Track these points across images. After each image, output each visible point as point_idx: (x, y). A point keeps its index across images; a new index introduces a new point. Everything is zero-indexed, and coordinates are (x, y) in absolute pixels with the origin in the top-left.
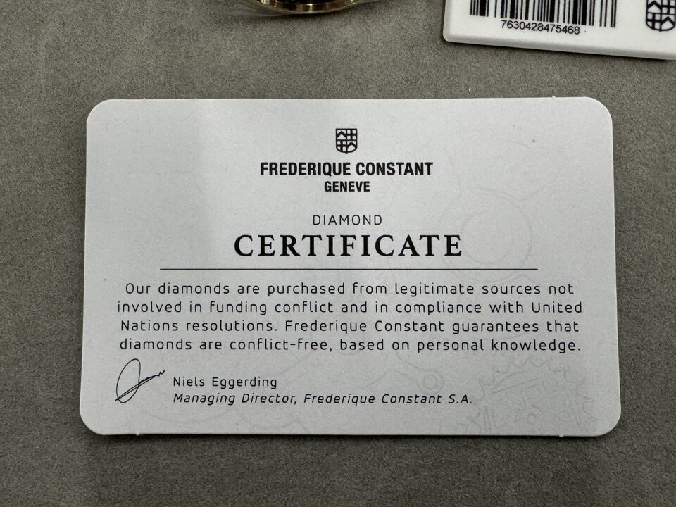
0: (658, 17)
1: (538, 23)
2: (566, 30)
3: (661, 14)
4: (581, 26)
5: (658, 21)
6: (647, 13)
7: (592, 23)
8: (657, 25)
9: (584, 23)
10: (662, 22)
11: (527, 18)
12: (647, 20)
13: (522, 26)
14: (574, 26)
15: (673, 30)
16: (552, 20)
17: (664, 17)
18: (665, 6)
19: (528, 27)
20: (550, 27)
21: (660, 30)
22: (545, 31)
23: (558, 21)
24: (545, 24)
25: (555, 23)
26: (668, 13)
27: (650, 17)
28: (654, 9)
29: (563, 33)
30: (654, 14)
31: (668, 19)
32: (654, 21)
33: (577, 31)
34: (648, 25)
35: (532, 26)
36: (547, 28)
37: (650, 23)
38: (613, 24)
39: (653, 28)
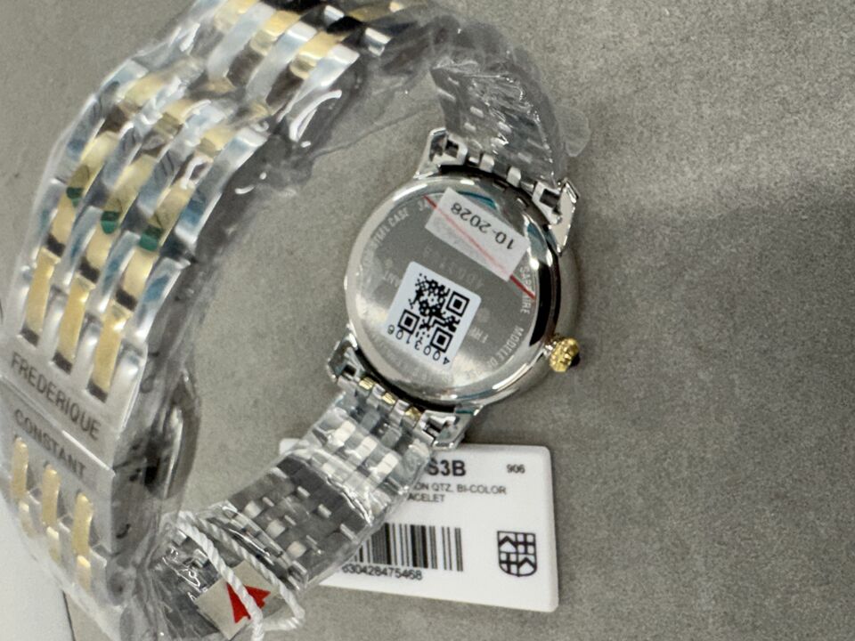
0: (513, 558)
1: (375, 565)
2: (406, 574)
3: (517, 553)
4: (423, 571)
5: (514, 563)
6: (500, 552)
7: (435, 566)
8: (514, 568)
9: (426, 565)
10: (519, 564)
11: (362, 560)
12: (501, 562)
13: (358, 569)
14: (416, 569)
15: (534, 575)
16: (389, 562)
17: (521, 558)
18: (521, 543)
19: (364, 570)
20: (389, 571)
21: (518, 575)
22: (383, 576)
23: (396, 563)
24: (382, 566)
25: (393, 566)
26: (526, 552)
27: (504, 557)
28: (508, 547)
29: (403, 578)
30: (508, 554)
31: (526, 560)
32: (508, 562)
33: (418, 576)
34: (501, 568)
35: (369, 570)
36: (384, 573)
37: (505, 566)
38: (460, 567)
39: (509, 572)
